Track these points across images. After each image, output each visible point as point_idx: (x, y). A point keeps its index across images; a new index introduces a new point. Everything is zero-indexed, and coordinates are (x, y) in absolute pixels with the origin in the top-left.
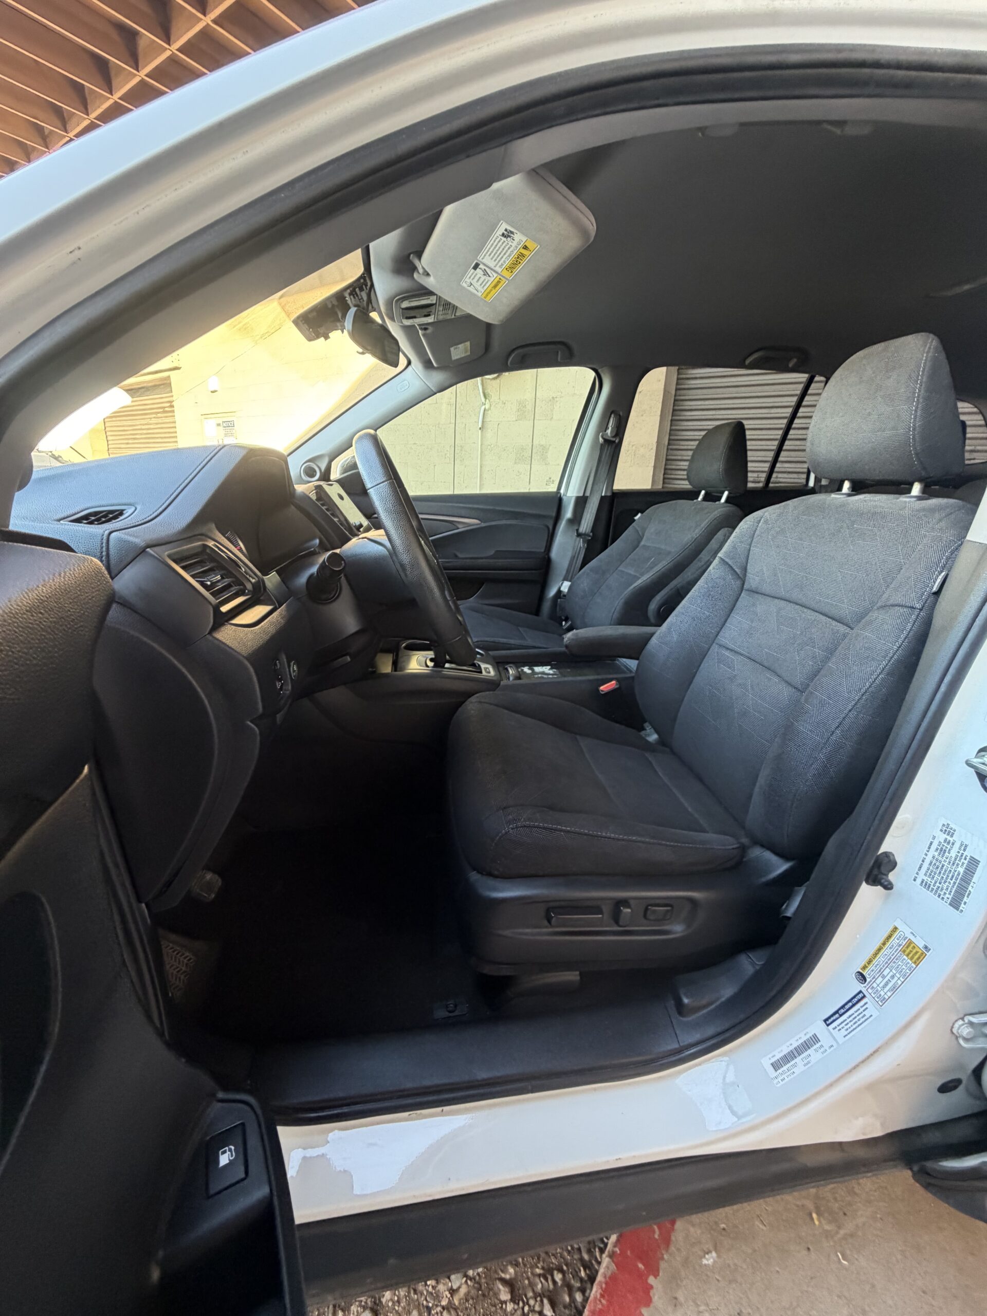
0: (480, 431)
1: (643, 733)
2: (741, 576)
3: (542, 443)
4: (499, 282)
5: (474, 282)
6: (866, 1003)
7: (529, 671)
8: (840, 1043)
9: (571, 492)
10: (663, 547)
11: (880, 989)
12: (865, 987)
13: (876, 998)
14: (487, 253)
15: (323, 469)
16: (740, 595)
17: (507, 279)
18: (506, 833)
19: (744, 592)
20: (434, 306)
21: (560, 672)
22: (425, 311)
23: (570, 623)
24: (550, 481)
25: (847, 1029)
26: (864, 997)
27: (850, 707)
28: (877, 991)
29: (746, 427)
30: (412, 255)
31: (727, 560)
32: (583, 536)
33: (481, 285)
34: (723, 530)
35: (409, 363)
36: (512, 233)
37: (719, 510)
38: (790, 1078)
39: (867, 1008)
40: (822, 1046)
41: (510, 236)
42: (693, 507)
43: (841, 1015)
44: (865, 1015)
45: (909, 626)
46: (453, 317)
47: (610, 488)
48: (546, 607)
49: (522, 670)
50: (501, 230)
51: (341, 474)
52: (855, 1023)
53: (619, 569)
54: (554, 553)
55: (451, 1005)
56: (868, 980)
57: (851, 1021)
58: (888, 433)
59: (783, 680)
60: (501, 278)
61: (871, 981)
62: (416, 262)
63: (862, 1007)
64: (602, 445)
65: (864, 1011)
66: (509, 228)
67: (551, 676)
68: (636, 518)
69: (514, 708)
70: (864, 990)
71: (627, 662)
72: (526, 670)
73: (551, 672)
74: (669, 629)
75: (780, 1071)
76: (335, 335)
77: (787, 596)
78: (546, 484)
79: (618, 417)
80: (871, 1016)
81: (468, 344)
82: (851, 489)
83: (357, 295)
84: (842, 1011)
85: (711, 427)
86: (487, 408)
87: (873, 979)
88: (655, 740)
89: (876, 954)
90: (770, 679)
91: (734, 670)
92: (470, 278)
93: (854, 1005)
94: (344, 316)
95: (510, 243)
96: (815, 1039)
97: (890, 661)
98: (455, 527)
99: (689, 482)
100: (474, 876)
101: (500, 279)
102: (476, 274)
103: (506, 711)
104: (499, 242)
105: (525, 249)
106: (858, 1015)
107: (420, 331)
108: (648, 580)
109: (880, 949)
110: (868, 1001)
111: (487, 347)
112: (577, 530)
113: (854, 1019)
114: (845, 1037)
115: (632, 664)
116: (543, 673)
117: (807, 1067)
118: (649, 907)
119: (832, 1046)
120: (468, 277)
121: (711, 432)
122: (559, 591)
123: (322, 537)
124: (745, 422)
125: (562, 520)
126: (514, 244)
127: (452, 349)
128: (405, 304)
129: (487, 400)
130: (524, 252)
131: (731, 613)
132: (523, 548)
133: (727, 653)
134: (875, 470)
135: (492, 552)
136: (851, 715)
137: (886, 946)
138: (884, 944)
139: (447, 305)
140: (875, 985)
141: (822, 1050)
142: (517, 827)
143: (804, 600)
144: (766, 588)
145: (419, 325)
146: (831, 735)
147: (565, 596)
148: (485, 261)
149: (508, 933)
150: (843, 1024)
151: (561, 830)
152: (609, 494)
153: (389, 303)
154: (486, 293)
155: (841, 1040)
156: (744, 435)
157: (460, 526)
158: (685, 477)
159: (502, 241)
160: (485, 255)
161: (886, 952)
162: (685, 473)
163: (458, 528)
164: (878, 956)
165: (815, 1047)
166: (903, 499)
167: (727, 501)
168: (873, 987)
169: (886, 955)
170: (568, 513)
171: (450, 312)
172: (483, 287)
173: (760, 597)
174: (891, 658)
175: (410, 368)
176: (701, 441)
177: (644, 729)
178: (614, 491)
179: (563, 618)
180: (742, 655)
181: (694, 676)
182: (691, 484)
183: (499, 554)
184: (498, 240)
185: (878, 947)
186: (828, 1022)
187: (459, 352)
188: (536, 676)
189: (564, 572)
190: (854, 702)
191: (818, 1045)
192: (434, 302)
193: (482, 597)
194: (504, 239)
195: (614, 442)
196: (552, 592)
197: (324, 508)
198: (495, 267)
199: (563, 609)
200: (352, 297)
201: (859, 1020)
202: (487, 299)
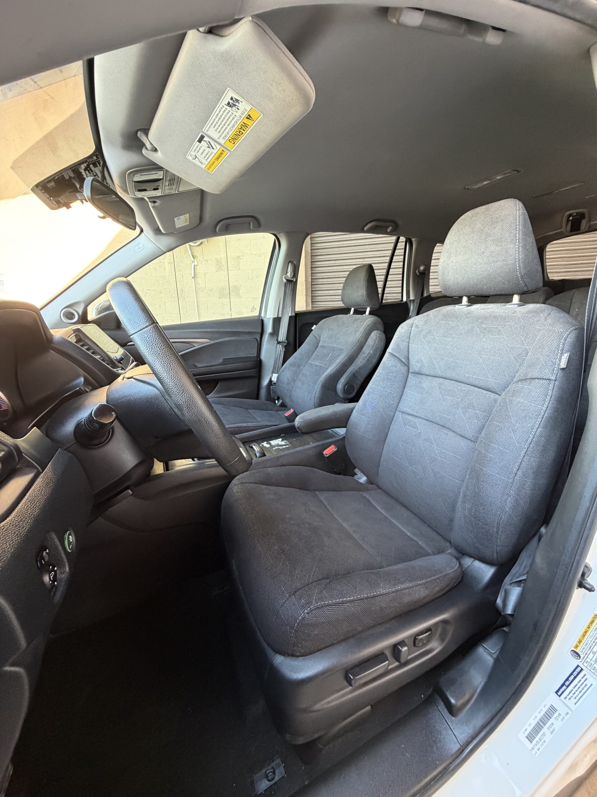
0: (193, 279)
1: (356, 477)
2: (406, 363)
3: (236, 284)
4: (221, 154)
5: (198, 155)
6: (585, 675)
7: (268, 446)
8: (574, 710)
9: (269, 316)
10: (335, 346)
11: (593, 663)
12: (581, 662)
13: (592, 670)
14: (212, 124)
15: (80, 313)
16: (408, 376)
17: (229, 150)
18: (303, 619)
19: (410, 373)
20: (162, 180)
21: (290, 442)
22: (155, 185)
23: (281, 401)
24: (253, 309)
25: (576, 698)
26: (582, 670)
27: (523, 454)
28: (591, 664)
29: (374, 268)
30: (139, 132)
31: (394, 353)
32: (281, 344)
33: (205, 157)
34: (373, 332)
35: (142, 231)
36: (237, 101)
37: (368, 320)
38: (543, 746)
39: (586, 679)
40: (560, 714)
41: (234, 105)
42: (350, 319)
43: (568, 687)
44: (586, 685)
45: (550, 392)
46: (177, 192)
47: (293, 311)
48: (263, 392)
49: (263, 445)
50: (227, 99)
51: (96, 315)
52: (580, 692)
53: (309, 362)
54: (263, 356)
55: (271, 773)
56: (582, 656)
57: (577, 691)
58: (500, 264)
59: (458, 434)
60: (224, 149)
61: (584, 657)
62: (143, 138)
63: (583, 678)
64: (285, 283)
65: (585, 681)
66: (235, 96)
67: (284, 447)
68: (313, 328)
69: (267, 482)
70: (581, 665)
71: (338, 431)
72: (265, 444)
73: (283, 443)
74: (365, 404)
75: (534, 742)
76: (76, 205)
77: (443, 375)
78: (251, 311)
79: (294, 265)
80: (592, 685)
81: (187, 215)
82: (467, 302)
83: (92, 171)
84: (567, 683)
85: (351, 270)
86: (196, 264)
87: (586, 655)
88: (365, 481)
89: (584, 636)
90: (447, 434)
91: (418, 429)
92: (195, 151)
93: (575, 677)
94: (82, 187)
95: (235, 113)
96: (552, 710)
97: (542, 418)
98: (193, 346)
99: (343, 302)
100: (279, 660)
101: (223, 151)
102: (201, 147)
103: (264, 486)
104: (224, 111)
105: (248, 118)
106: (581, 685)
107: (150, 204)
108: (334, 369)
109: (586, 632)
110: (586, 673)
111: (201, 219)
112: (277, 340)
113: (578, 688)
114: (575, 704)
115: (342, 431)
116: (278, 445)
117: (553, 734)
118: (417, 637)
119: (567, 713)
120: (193, 150)
121: (353, 272)
122: (271, 381)
123: (86, 375)
124: (373, 265)
125: (266, 334)
126: (240, 112)
127: (176, 219)
128: (138, 178)
129: (195, 260)
130: (246, 121)
131: (404, 389)
132: (242, 354)
133: (410, 418)
134: (491, 288)
135: (221, 361)
136: (525, 459)
137: (591, 629)
138: (589, 628)
139: (174, 180)
140: (588, 660)
141: (561, 717)
142: (311, 611)
143: (456, 377)
144: (424, 371)
145: (149, 198)
146: (515, 476)
147: (275, 384)
148: (209, 133)
149: (318, 706)
150: (571, 694)
151: (347, 602)
152: (293, 314)
153: (123, 176)
154: (209, 164)
155: (573, 707)
156: (374, 273)
157: (195, 345)
158: (341, 299)
159: (227, 111)
160: (210, 127)
161: (591, 634)
162: (340, 297)
163: (195, 346)
164: (586, 637)
165: (555, 716)
166: (508, 306)
167: (370, 313)
168: (587, 662)
169: (592, 636)
170: (269, 329)
171: (174, 187)
172: (207, 159)
173: (424, 378)
174: (543, 416)
175: (142, 234)
176: (347, 278)
177: (356, 474)
178: (296, 312)
179: (276, 398)
180: (420, 418)
181: (387, 435)
182: (344, 303)
183: (226, 361)
184: (223, 110)
185: (585, 630)
186: (559, 694)
187: (182, 221)
188: (274, 449)
189: (272, 368)
190: (525, 450)
191: (557, 714)
192: (161, 177)
193: (218, 392)
194: (229, 109)
195: (293, 281)
196: (265, 382)
197: (84, 348)
198: (219, 138)
199: (275, 392)
200: (87, 172)
201: (583, 689)
202: (210, 171)
